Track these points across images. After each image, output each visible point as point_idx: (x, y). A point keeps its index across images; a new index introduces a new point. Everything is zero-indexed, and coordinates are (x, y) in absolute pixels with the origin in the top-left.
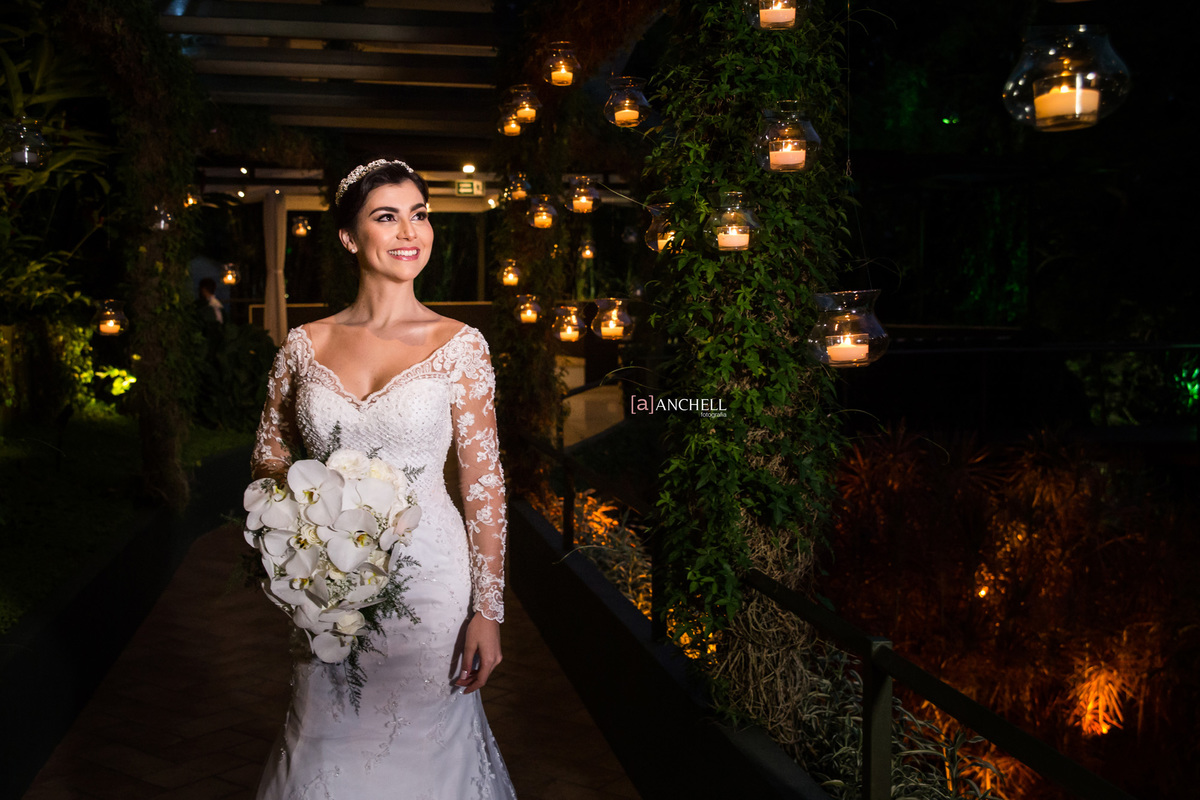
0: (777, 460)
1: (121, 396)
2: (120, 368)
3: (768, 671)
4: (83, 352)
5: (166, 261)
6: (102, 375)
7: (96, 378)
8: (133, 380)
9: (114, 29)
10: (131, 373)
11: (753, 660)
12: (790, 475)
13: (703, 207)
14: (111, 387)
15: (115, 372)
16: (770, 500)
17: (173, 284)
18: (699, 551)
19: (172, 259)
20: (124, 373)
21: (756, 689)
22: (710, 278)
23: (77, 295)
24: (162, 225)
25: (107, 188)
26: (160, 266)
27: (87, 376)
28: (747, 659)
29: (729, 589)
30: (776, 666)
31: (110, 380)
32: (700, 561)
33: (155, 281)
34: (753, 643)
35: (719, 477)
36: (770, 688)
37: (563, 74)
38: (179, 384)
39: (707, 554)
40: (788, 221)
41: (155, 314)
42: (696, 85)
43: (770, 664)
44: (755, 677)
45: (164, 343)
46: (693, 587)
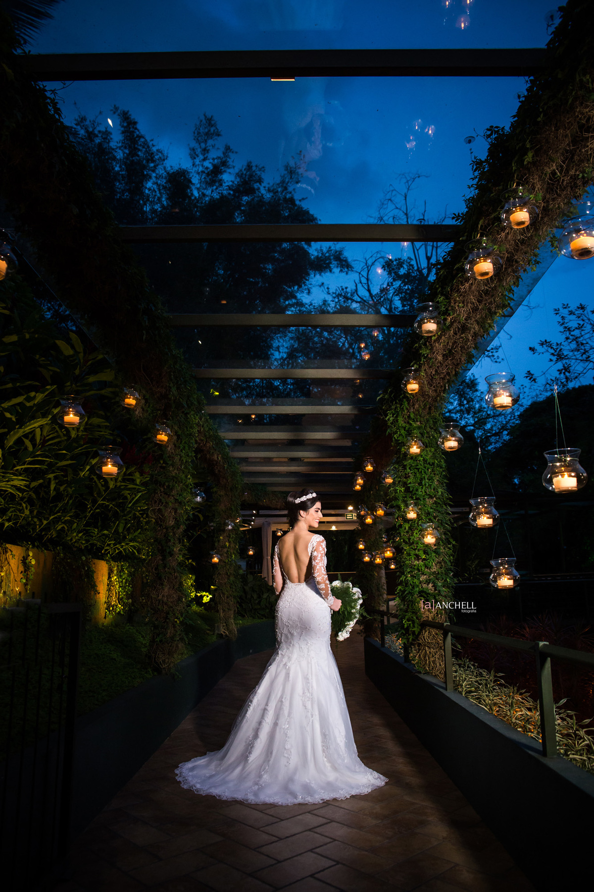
0: (430, 585)
1: (206, 603)
2: (206, 592)
3: (433, 656)
4: (191, 584)
5: (229, 542)
6: (199, 595)
7: (196, 596)
8: (211, 596)
9: (218, 458)
10: (210, 594)
11: (428, 652)
12: (435, 590)
13: (402, 506)
14: (203, 600)
15: (204, 593)
16: (428, 596)
17: (232, 551)
18: (407, 614)
19: (232, 541)
20: (207, 594)
21: (429, 662)
22: (407, 528)
23: (190, 561)
24: (230, 527)
25: (202, 519)
26: (227, 544)
27: (193, 595)
28: (426, 652)
29: (416, 625)
30: (436, 654)
31: (202, 597)
32: (407, 617)
33: (225, 550)
34: (428, 647)
35: (412, 590)
36: (434, 662)
37: (369, 468)
38: (234, 590)
39: (409, 615)
40: (429, 510)
41: (225, 562)
42: (401, 470)
43: (434, 654)
44: (429, 659)
45: (229, 574)
46: (406, 626)
